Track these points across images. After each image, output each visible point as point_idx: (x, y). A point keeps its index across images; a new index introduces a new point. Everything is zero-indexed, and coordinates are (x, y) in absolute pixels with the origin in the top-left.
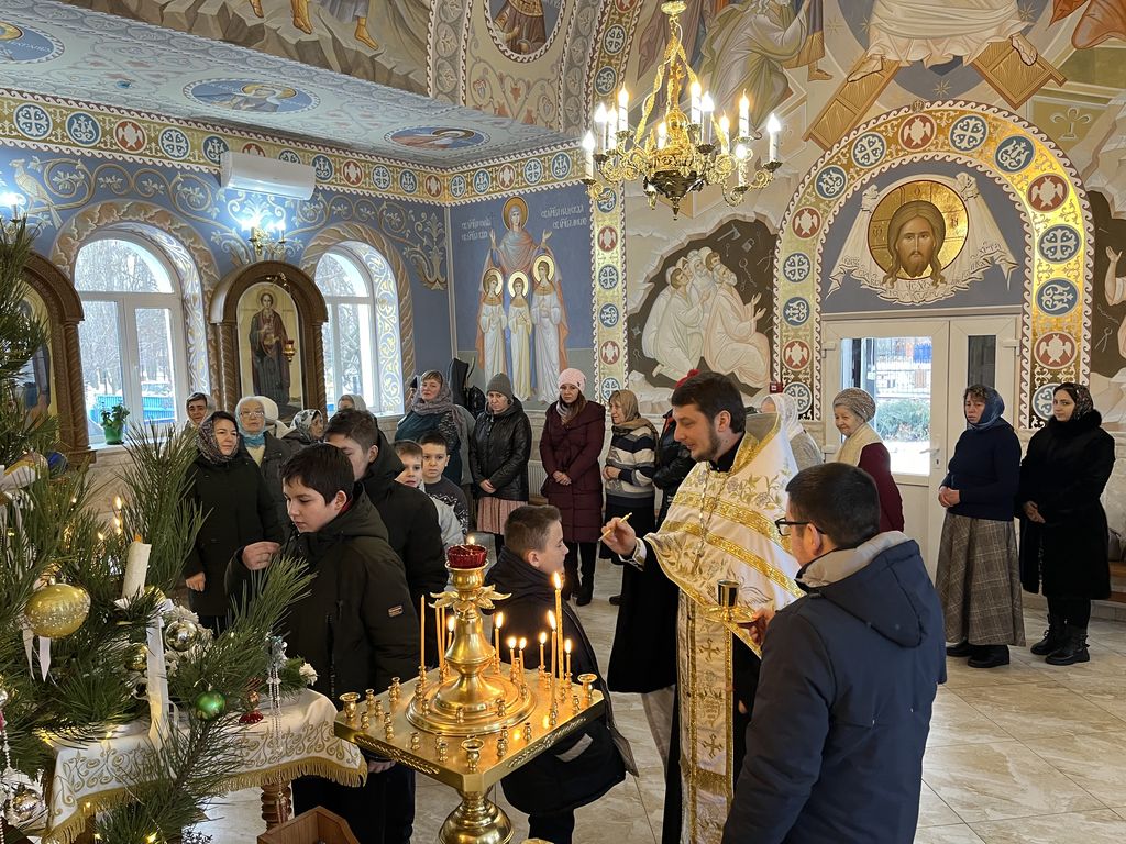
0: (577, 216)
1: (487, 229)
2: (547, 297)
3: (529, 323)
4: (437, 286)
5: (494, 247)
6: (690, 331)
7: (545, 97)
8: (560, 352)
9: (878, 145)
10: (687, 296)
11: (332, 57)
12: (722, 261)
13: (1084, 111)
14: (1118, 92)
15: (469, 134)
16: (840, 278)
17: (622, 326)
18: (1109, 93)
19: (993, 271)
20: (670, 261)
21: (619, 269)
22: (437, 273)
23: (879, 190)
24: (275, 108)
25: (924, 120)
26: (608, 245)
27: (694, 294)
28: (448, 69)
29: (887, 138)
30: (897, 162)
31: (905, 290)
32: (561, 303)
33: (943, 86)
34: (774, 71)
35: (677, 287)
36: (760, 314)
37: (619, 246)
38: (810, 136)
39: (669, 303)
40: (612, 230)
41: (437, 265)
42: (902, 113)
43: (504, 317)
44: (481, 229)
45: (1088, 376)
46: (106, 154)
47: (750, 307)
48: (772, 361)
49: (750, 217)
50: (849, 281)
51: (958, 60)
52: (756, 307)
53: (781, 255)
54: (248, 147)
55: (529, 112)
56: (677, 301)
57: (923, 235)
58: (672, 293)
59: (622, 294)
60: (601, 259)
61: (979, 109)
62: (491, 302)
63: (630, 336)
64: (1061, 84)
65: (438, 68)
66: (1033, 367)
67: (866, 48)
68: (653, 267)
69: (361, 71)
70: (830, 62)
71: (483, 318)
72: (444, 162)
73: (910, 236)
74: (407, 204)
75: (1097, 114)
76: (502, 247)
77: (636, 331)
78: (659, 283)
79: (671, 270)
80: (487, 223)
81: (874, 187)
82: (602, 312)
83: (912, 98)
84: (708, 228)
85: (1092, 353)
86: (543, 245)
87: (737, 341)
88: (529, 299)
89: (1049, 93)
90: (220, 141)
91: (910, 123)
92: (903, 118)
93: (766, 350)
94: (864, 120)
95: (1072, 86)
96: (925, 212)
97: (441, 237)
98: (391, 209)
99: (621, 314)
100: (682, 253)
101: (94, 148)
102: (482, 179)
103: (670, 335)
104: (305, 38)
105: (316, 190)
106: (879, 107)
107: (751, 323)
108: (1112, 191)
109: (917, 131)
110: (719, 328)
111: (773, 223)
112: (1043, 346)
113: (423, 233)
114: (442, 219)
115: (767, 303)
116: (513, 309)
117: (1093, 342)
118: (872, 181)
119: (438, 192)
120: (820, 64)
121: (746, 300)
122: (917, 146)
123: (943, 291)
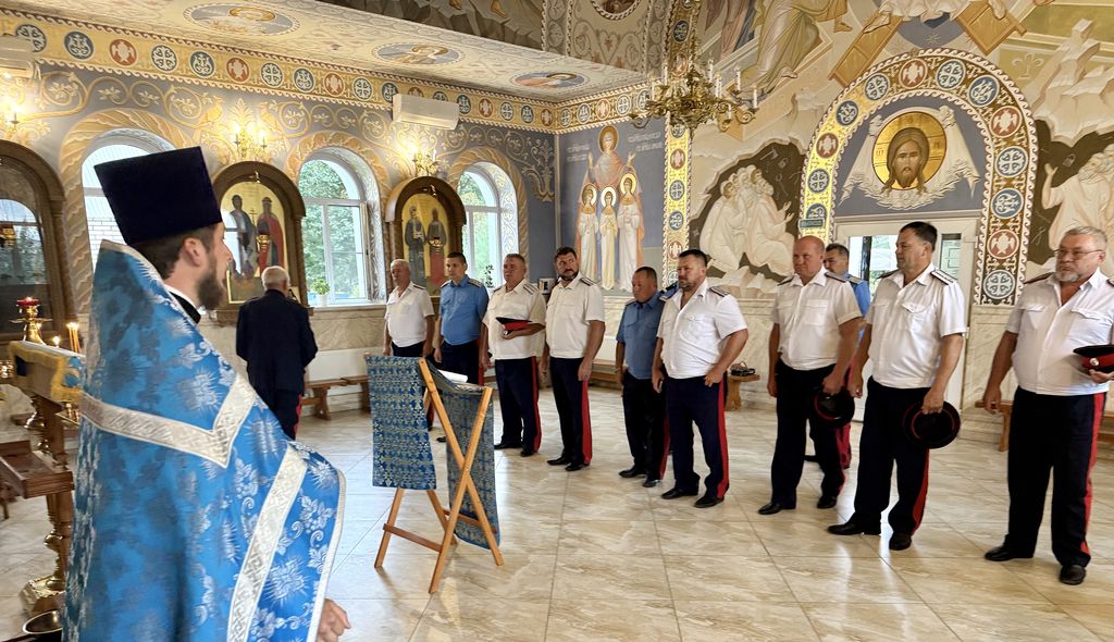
0: (655, 141)
1: (587, 152)
2: (630, 207)
3: (616, 228)
4: (547, 199)
5: (591, 167)
6: (736, 232)
7: (632, 46)
8: (638, 251)
9: (883, 83)
10: (735, 205)
11: (474, 25)
12: (764, 176)
13: (1038, 56)
14: (1064, 41)
15: (573, 76)
16: (850, 189)
17: (685, 229)
18: (1058, 41)
19: (962, 183)
21: (685, 184)
22: (547, 188)
23: (882, 119)
24: (433, 61)
25: (919, 64)
26: (677, 164)
27: (741, 203)
28: (557, 29)
29: (891, 78)
30: (897, 97)
31: (898, 198)
32: (641, 211)
33: (934, 37)
34: (809, 23)
35: (728, 197)
36: (789, 218)
37: (686, 164)
38: (833, 76)
39: (721, 209)
40: (681, 152)
41: (547, 181)
42: (902, 59)
43: (597, 223)
44: (581, 152)
45: (1025, 264)
46: (318, 97)
47: (783, 212)
49: (786, 141)
51: (946, 15)
52: (787, 213)
53: (808, 171)
54: (412, 90)
55: (619, 59)
56: (728, 209)
57: (913, 154)
58: (725, 202)
59: (685, 204)
60: (673, 176)
61: (959, 56)
62: (588, 211)
63: (690, 238)
64: (1022, 34)
65: (550, 28)
66: (986, 258)
67: (879, 6)
68: (710, 182)
69: (494, 34)
71: (581, 224)
72: (556, 98)
73: (903, 155)
74: (526, 133)
75: (1047, 58)
76: (597, 166)
77: (696, 233)
78: (715, 193)
79: (724, 184)
80: (586, 148)
81: (879, 117)
82: (671, 218)
83: (910, 46)
84: (754, 150)
85: (1030, 246)
86: (628, 165)
87: (771, 240)
89: (1012, 42)
90: (393, 86)
91: (908, 66)
92: (904, 62)
94: (874, 64)
95: (1030, 36)
96: (916, 137)
97: (552, 158)
98: (514, 136)
99: (685, 219)
100: (733, 170)
101: (311, 93)
102: (584, 111)
103: (721, 236)
104: (457, 13)
105: (460, 122)
106: (886, 53)
107: (782, 225)
108: (1053, 120)
109: (913, 73)
110: (758, 229)
111: (802, 146)
112: (994, 242)
113: (537, 156)
114: (552, 144)
116: (604, 217)
117: (1030, 237)
118: (878, 112)
119: (550, 122)
120: (844, 18)
121: (779, 207)
122: (912, 85)
123: (924, 199)
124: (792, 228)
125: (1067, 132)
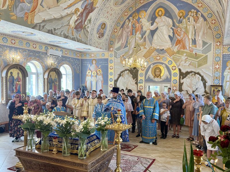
0: (106, 63)
2: (100, 76)
3: (96, 80)
4: (78, 73)
5: (90, 67)
6: (125, 83)
7: (103, 45)
8: (102, 86)
10: (124, 78)
12: (130, 73)
13: (178, 58)
14: (182, 56)
15: (89, 49)
17: (113, 82)
19: (167, 78)
20: (122, 72)
21: (113, 73)
22: (78, 71)
26: (111, 69)
27: (126, 78)
28: (90, 41)
29: (154, 58)
30: (155, 62)
31: (156, 79)
33: (161, 52)
35: (123, 76)
36: (136, 81)
37: (113, 69)
38: (144, 56)
39: (121, 79)
41: (78, 69)
43: (91, 79)
44: (87, 63)
48: (137, 88)
50: (149, 77)
51: (163, 49)
52: (135, 80)
53: (139, 73)
55: (101, 48)
56: (123, 78)
57: (159, 72)
59: (113, 77)
60: (110, 71)
61: (166, 56)
62: (89, 76)
63: (115, 83)
67: (152, 45)
68: (119, 73)
69: (80, 42)
70: (146, 46)
73: (157, 72)
74: (74, 58)
75: (180, 59)
78: (120, 75)
79: (122, 74)
83: (157, 53)
85: (179, 89)
86: (99, 68)
87: (132, 85)
88: (96, 76)
89: (174, 55)
90: (47, 47)
92: (156, 56)
93: (137, 87)
94: (151, 55)
95: (177, 55)
96: (159, 69)
97: (79, 64)
98: (72, 59)
99: (113, 80)
102: (88, 55)
103: (121, 84)
104: (73, 37)
106: (153, 54)
107: (134, 83)
108: (181, 69)
109: (158, 58)
110: (129, 83)
111: (138, 68)
112: (173, 88)
113: (76, 63)
114: (79, 61)
115: (137, 80)
116: (93, 78)
117: (179, 88)
118: (152, 64)
119: (79, 56)
121: (134, 79)
122: (158, 60)
123: (161, 80)
124: (137, 83)
125: (184, 71)
